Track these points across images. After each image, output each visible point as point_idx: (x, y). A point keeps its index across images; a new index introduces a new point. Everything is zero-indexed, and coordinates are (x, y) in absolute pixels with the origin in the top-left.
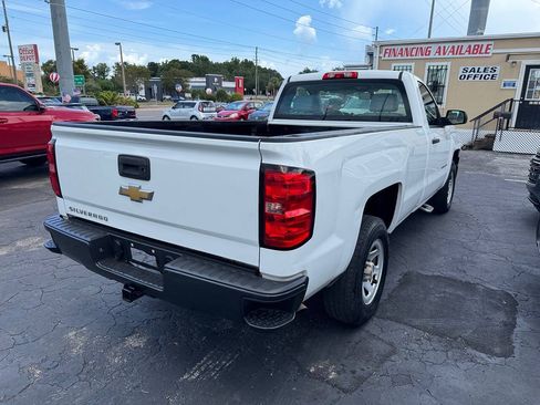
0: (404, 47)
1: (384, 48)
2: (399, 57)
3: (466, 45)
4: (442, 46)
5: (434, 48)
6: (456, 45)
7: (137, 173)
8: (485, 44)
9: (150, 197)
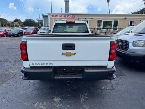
0: (56, 15)
1: (51, 15)
2: (55, 17)
3: (70, 15)
4: (65, 15)
5: (63, 16)
6: (68, 15)
7: (71, 48)
8: (74, 15)
9: (75, 54)
